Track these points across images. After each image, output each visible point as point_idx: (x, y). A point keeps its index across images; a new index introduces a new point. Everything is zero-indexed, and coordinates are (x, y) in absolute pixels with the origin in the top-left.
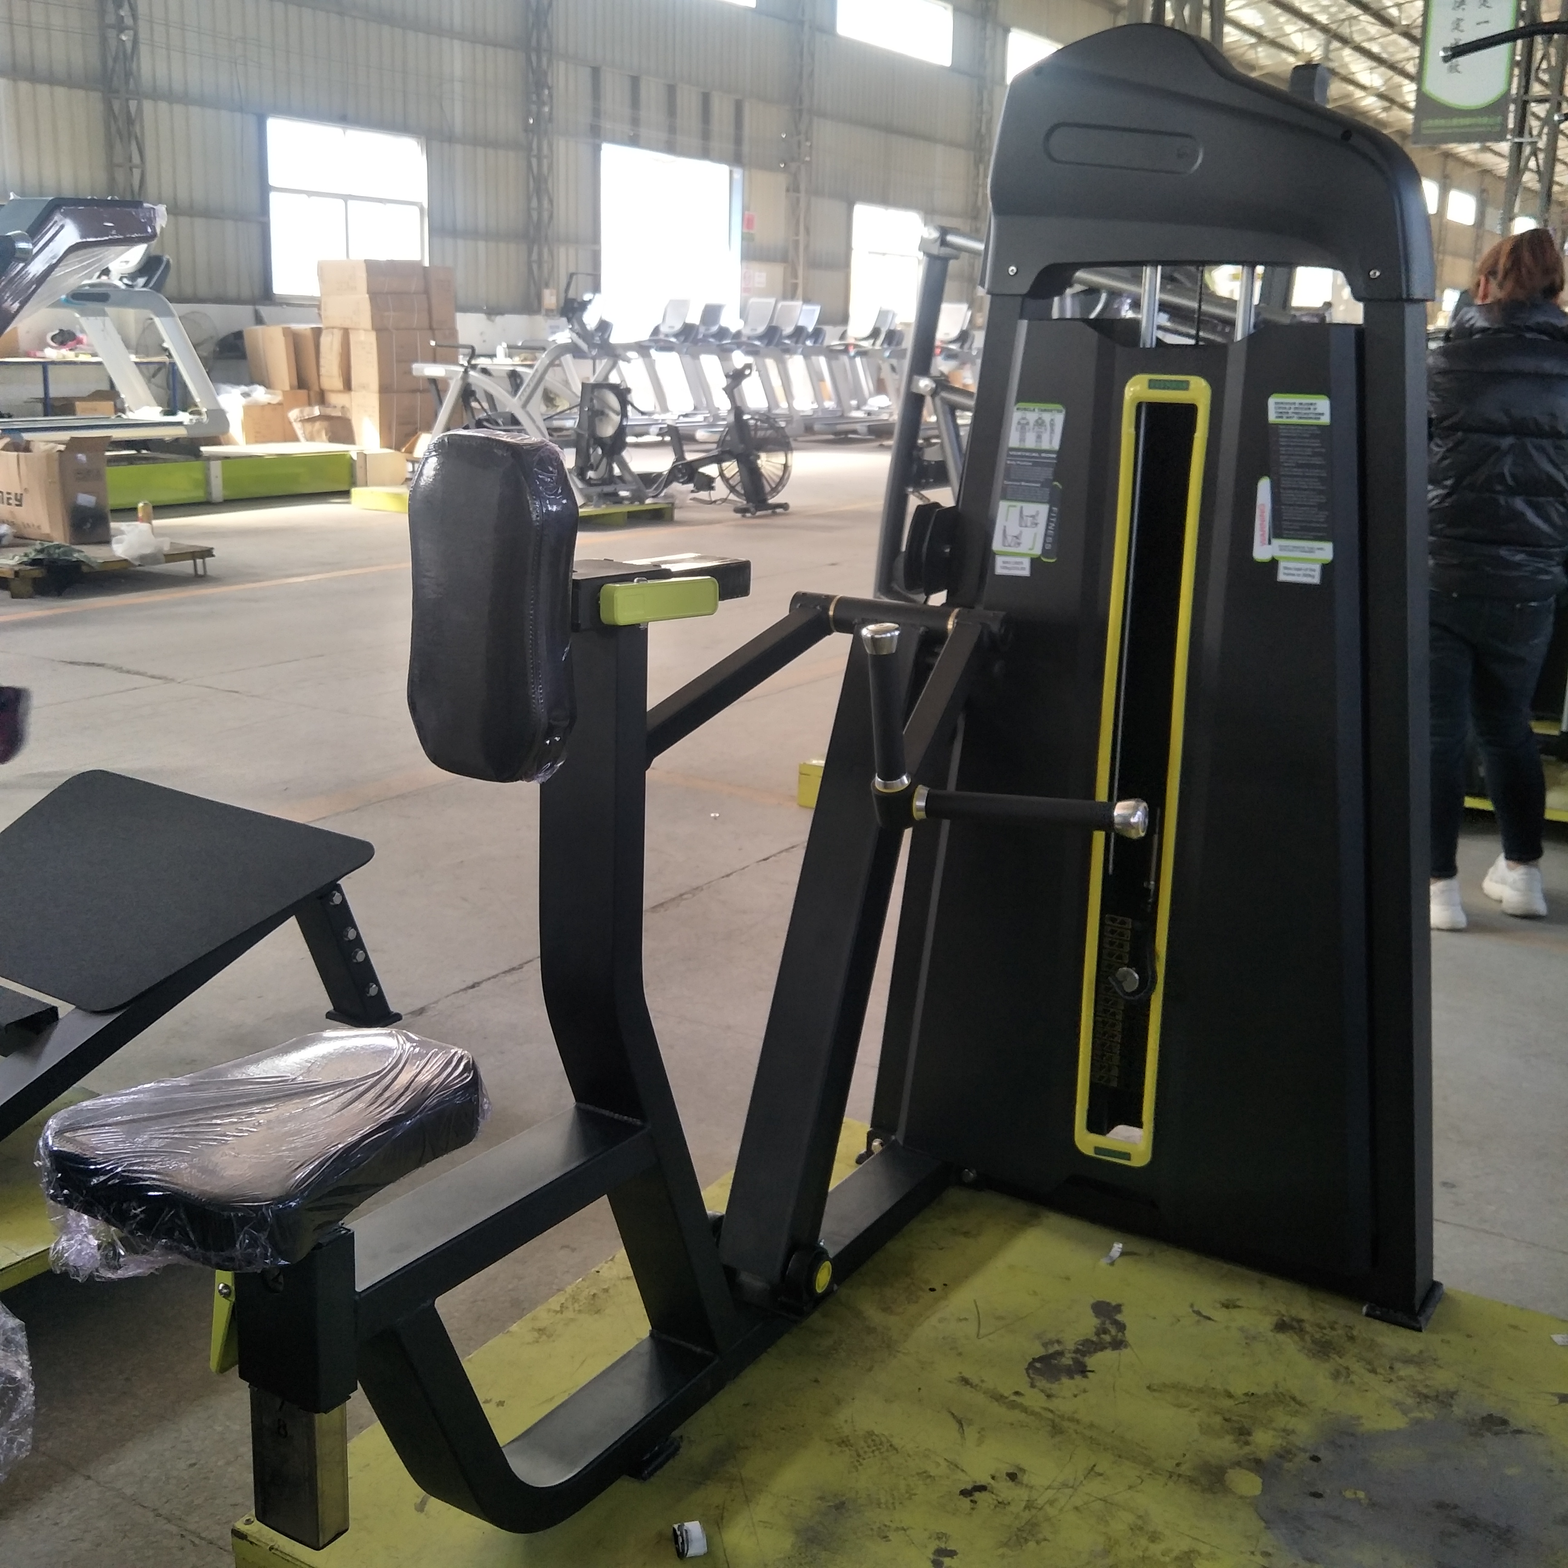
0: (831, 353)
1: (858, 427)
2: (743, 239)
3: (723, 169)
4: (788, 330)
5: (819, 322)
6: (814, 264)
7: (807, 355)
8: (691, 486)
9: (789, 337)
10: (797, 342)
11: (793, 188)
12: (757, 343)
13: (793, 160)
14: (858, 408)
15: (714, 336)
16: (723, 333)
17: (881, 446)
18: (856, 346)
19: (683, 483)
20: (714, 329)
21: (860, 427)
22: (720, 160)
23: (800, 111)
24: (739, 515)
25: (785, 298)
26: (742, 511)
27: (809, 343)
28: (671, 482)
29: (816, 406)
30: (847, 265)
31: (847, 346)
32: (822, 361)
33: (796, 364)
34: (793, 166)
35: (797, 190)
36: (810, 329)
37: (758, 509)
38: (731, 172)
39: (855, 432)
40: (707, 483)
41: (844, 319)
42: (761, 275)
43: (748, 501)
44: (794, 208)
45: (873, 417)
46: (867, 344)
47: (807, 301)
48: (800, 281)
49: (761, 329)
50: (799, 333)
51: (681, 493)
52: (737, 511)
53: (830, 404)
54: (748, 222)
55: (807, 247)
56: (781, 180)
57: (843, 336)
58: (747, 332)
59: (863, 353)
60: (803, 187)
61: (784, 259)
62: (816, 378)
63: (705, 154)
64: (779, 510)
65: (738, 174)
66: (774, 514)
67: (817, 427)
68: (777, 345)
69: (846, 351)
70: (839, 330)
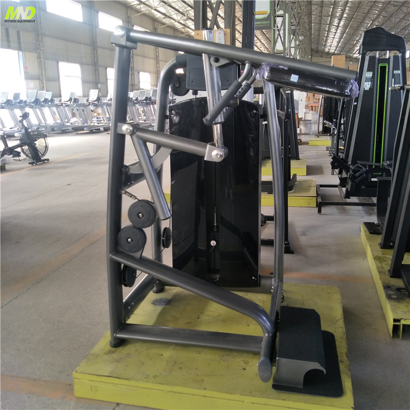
0: (57, 106)
1: (69, 128)
2: (25, 73)
3: (16, 52)
4: (43, 100)
5: (52, 97)
6: (48, 80)
7: (49, 107)
8: (12, 156)
9: (43, 102)
10: (45, 103)
11: (39, 57)
12: (32, 104)
13: (38, 49)
14: (68, 122)
15: (18, 103)
16: (21, 102)
17: (77, 133)
18: (65, 104)
19: (8, 155)
20: (18, 101)
21: (70, 128)
22: (15, 49)
23: (38, 34)
24: (31, 165)
25: (40, 90)
26: (32, 163)
27: (50, 103)
28: (4, 155)
29: (54, 122)
30: (59, 79)
31: (62, 104)
32: (55, 108)
33: (46, 110)
34: (38, 51)
35: (40, 58)
36: (50, 99)
37: (37, 162)
38: (18, 53)
39: (68, 130)
40: (18, 154)
41: (60, 96)
42: (32, 84)
43: (33, 159)
44: (40, 63)
45: (73, 125)
46: (69, 103)
47: (47, 91)
48: (44, 85)
49: (33, 100)
50: (46, 100)
51: (8, 158)
52: (29, 163)
53: (59, 121)
54: (26, 68)
55: (45, 75)
56: (35, 55)
57: (60, 101)
58: (28, 101)
59: (67, 106)
60: (42, 57)
61: (39, 79)
62: (53, 114)
63: (9, 47)
64: (45, 161)
65: (21, 53)
66: (44, 162)
67: (55, 129)
68: (39, 105)
69: (62, 105)
70: (59, 99)
